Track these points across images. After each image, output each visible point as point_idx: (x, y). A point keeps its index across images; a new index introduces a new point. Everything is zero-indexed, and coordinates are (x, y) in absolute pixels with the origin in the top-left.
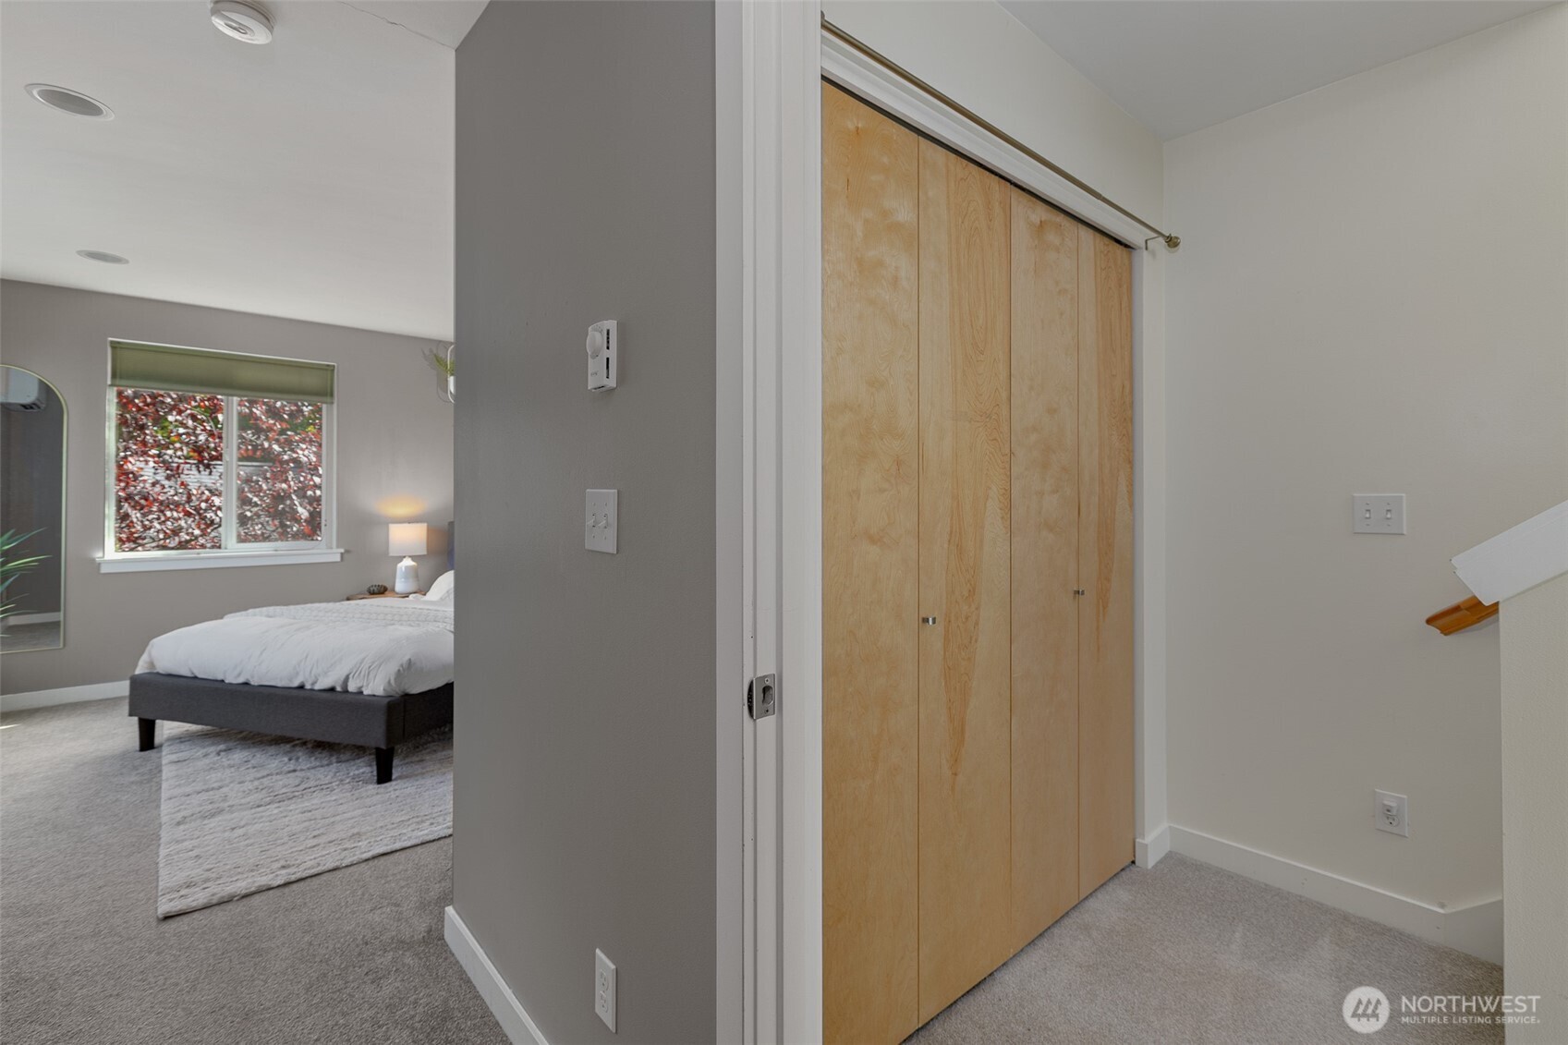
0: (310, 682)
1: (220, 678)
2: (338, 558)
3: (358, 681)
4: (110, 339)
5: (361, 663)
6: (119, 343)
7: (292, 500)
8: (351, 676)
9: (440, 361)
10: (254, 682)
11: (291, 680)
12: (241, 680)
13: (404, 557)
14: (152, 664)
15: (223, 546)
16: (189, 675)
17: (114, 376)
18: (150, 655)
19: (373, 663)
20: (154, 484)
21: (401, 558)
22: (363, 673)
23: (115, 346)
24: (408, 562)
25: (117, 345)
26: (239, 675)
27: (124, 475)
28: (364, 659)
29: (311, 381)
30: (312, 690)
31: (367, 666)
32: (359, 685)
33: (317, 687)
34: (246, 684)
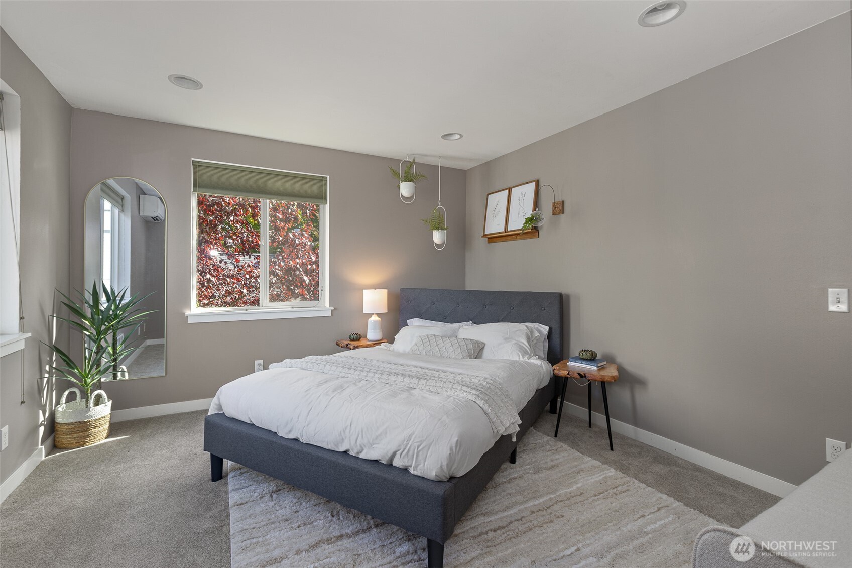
0: (356, 451)
1: (274, 430)
2: (329, 314)
3: (406, 460)
4: (193, 159)
5: (409, 440)
6: (198, 162)
7: (300, 271)
8: (398, 453)
9: (395, 173)
10: (304, 440)
11: (337, 446)
12: (291, 436)
13: (373, 314)
14: (220, 407)
15: (260, 304)
16: (249, 422)
17: (195, 186)
18: (219, 399)
19: (421, 442)
20: (221, 262)
21: (370, 315)
22: (411, 453)
23: (196, 164)
24: (375, 318)
25: (197, 164)
26: (290, 432)
27: (203, 255)
28: (410, 436)
29: (312, 188)
30: (356, 458)
31: (416, 445)
32: (407, 464)
33: (362, 456)
34: (296, 440)
